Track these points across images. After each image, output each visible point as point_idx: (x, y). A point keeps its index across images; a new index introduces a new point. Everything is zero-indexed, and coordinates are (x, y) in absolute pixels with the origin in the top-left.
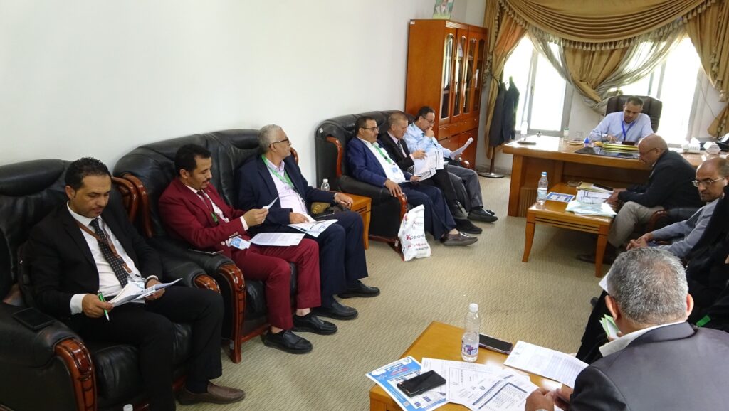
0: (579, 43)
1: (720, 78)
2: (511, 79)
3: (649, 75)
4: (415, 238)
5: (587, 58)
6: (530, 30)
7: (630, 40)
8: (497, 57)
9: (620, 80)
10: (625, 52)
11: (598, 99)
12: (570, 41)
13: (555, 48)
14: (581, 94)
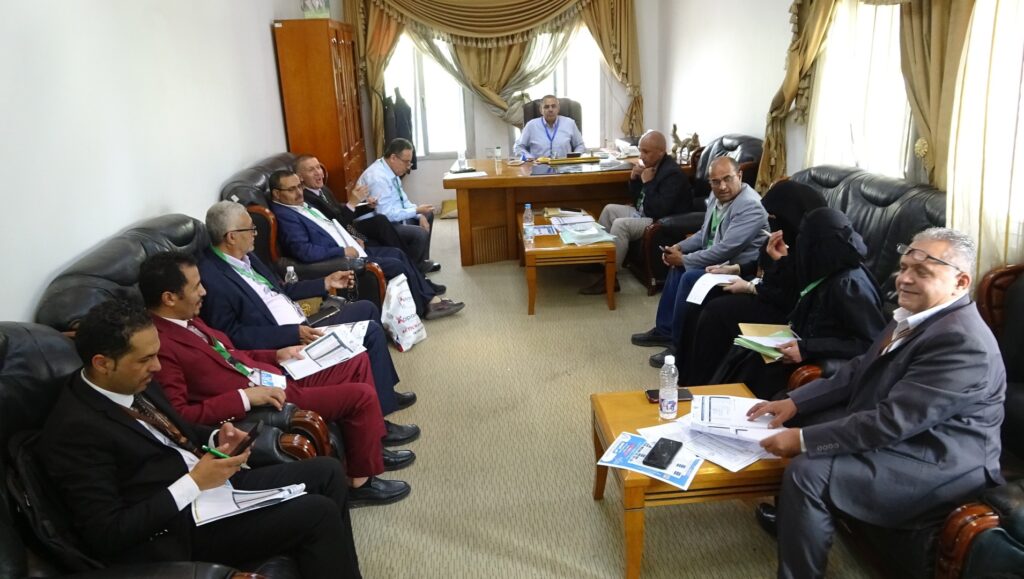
0: (472, 38)
1: (623, 70)
2: (397, 91)
3: (552, 73)
4: (408, 318)
5: (483, 57)
6: (410, 25)
7: (528, 32)
8: (372, 63)
9: (524, 81)
10: (524, 48)
11: (505, 106)
12: (461, 38)
13: (444, 47)
14: (486, 102)
